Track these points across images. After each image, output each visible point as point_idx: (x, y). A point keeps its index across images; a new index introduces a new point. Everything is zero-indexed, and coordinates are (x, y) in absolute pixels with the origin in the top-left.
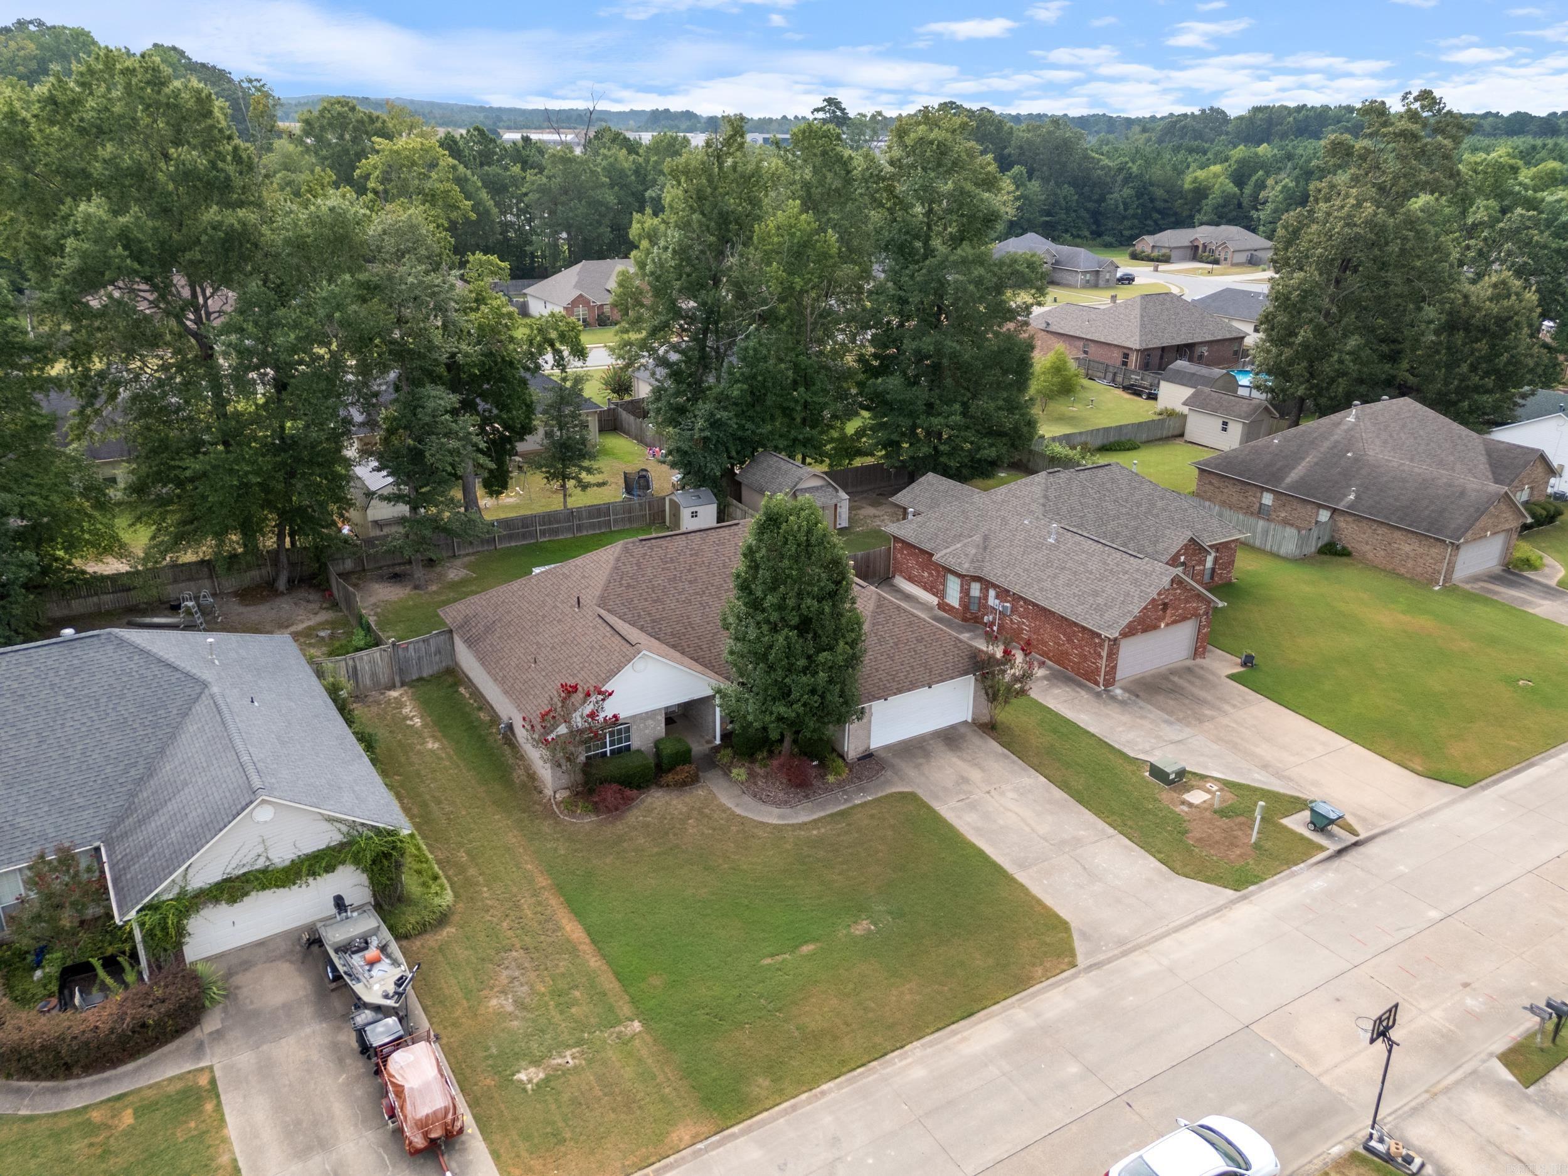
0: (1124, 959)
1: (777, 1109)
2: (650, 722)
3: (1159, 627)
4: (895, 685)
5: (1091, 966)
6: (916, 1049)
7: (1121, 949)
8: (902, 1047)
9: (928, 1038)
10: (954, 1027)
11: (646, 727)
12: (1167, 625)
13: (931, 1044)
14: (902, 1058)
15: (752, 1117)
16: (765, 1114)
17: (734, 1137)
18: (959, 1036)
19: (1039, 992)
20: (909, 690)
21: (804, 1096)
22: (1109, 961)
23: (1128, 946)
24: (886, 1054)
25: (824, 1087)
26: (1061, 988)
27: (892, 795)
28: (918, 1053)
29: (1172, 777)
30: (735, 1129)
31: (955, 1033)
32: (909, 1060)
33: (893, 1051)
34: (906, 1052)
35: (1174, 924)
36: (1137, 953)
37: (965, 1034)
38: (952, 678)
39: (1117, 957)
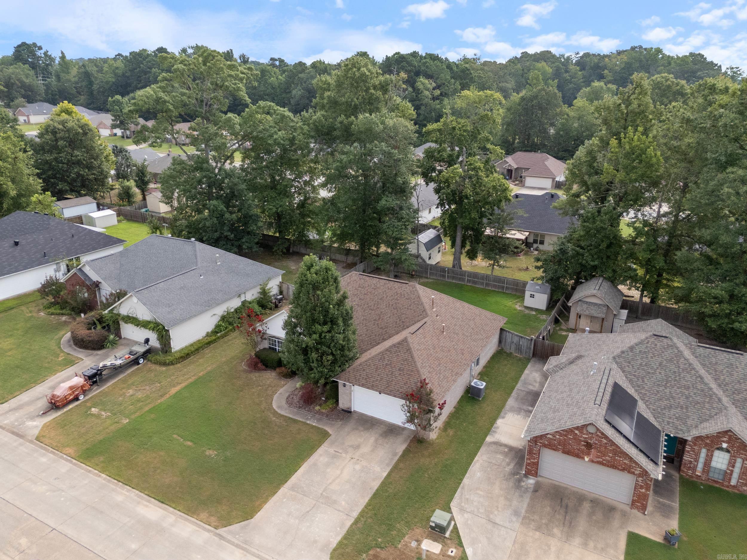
0: (234, 547)
1: (88, 467)
3: (583, 458)
4: (364, 382)
5: (219, 535)
6: (134, 494)
7: (239, 543)
8: (133, 488)
9: (142, 494)
10: (153, 500)
12: (592, 461)
13: (139, 497)
14: (128, 491)
15: (81, 462)
16: (84, 465)
17: (71, 462)
18: (148, 504)
19: (190, 522)
20: (368, 388)
21: (96, 472)
22: (229, 541)
23: (245, 546)
24: (127, 485)
25: (103, 475)
26: (197, 529)
28: (132, 495)
29: (433, 525)
30: (74, 461)
31: (149, 501)
32: (128, 494)
33: (130, 486)
34: (131, 491)
36: (242, 551)
37: (151, 505)
38: (395, 396)
39: (233, 544)
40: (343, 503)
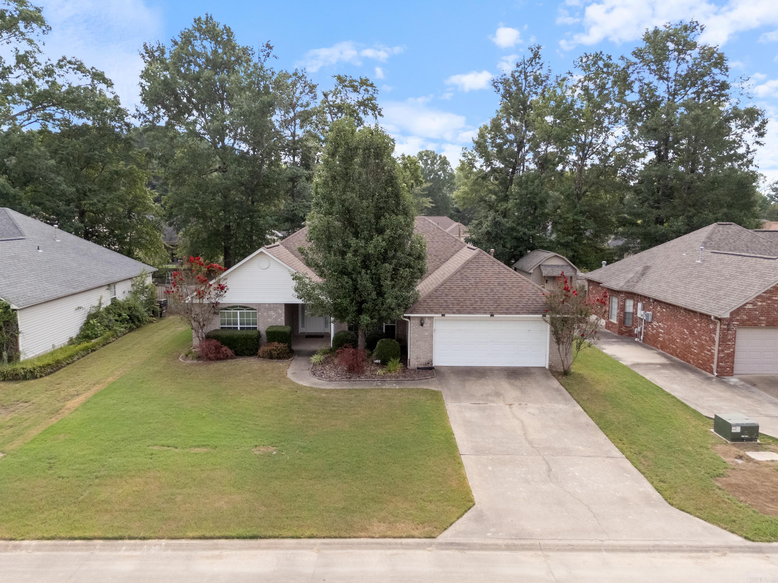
0: (506, 553)
2: (272, 313)
4: (458, 307)
5: (452, 544)
7: (510, 542)
9: (183, 542)
10: (222, 541)
11: (270, 317)
13: (177, 548)
18: (217, 552)
20: (470, 313)
22: (483, 547)
23: (524, 542)
25: (23, 543)
27: (418, 389)
28: (154, 550)
29: (738, 430)
33: (130, 538)
35: (615, 543)
36: (531, 553)
37: (225, 553)
38: (517, 313)
39: (497, 548)
40: (580, 448)
